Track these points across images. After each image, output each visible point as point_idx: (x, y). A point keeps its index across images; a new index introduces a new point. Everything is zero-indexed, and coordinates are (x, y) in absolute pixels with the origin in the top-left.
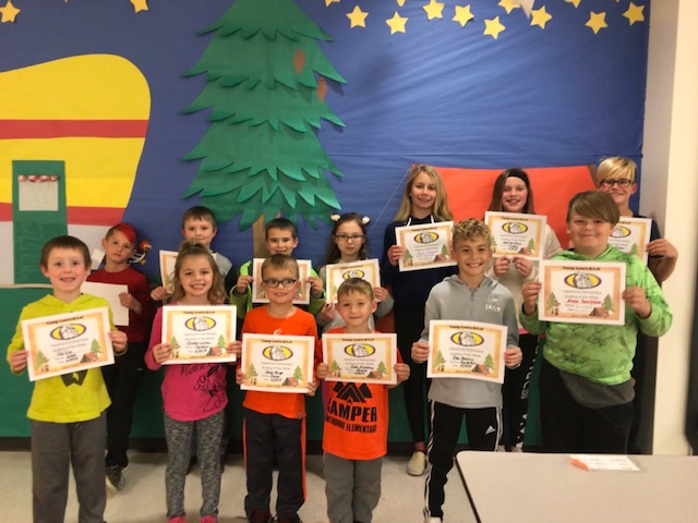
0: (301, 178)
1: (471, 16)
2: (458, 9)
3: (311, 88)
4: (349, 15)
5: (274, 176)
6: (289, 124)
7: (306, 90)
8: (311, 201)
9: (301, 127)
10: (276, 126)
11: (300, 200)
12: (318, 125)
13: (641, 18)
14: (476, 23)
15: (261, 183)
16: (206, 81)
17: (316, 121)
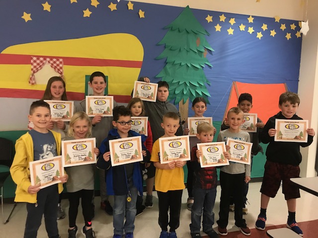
0: (197, 85)
1: (254, 31)
2: (249, 28)
3: (202, 52)
4: (215, 27)
5: (188, 85)
6: (194, 65)
7: (200, 52)
8: (201, 94)
9: (198, 67)
10: (189, 65)
11: (197, 93)
12: (203, 66)
13: (300, 36)
14: (255, 34)
15: (183, 87)
16: (165, 47)
17: (203, 64)
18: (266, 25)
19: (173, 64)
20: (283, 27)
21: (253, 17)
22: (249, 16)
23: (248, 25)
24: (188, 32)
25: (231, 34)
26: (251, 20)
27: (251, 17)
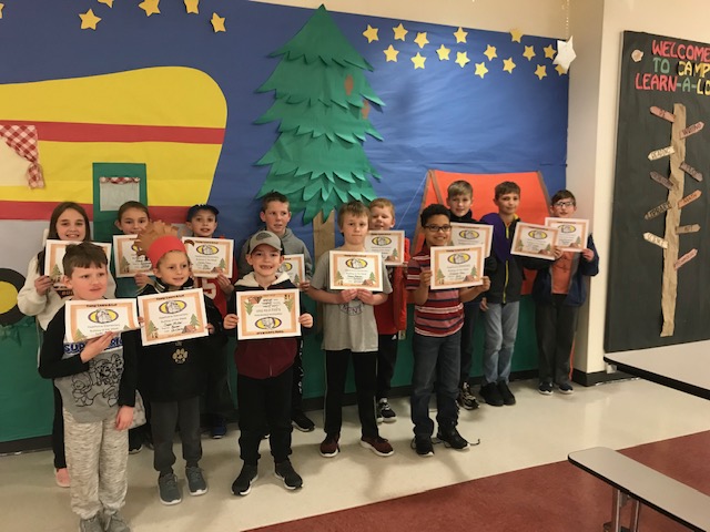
1: (468, 60)
2: (459, 54)
3: (358, 107)
4: (385, 51)
5: (332, 179)
6: (341, 136)
7: (355, 108)
9: (352, 140)
10: (332, 138)
11: (350, 197)
12: (363, 138)
13: (565, 72)
14: (470, 66)
15: (320, 185)
16: (275, 97)
17: (361, 134)
18: (494, 49)
19: (295, 133)
20: (529, 53)
21: (464, 29)
22: (456, 29)
23: (456, 48)
24: (326, 64)
25: (419, 68)
26: (461, 37)
27: (460, 30)
